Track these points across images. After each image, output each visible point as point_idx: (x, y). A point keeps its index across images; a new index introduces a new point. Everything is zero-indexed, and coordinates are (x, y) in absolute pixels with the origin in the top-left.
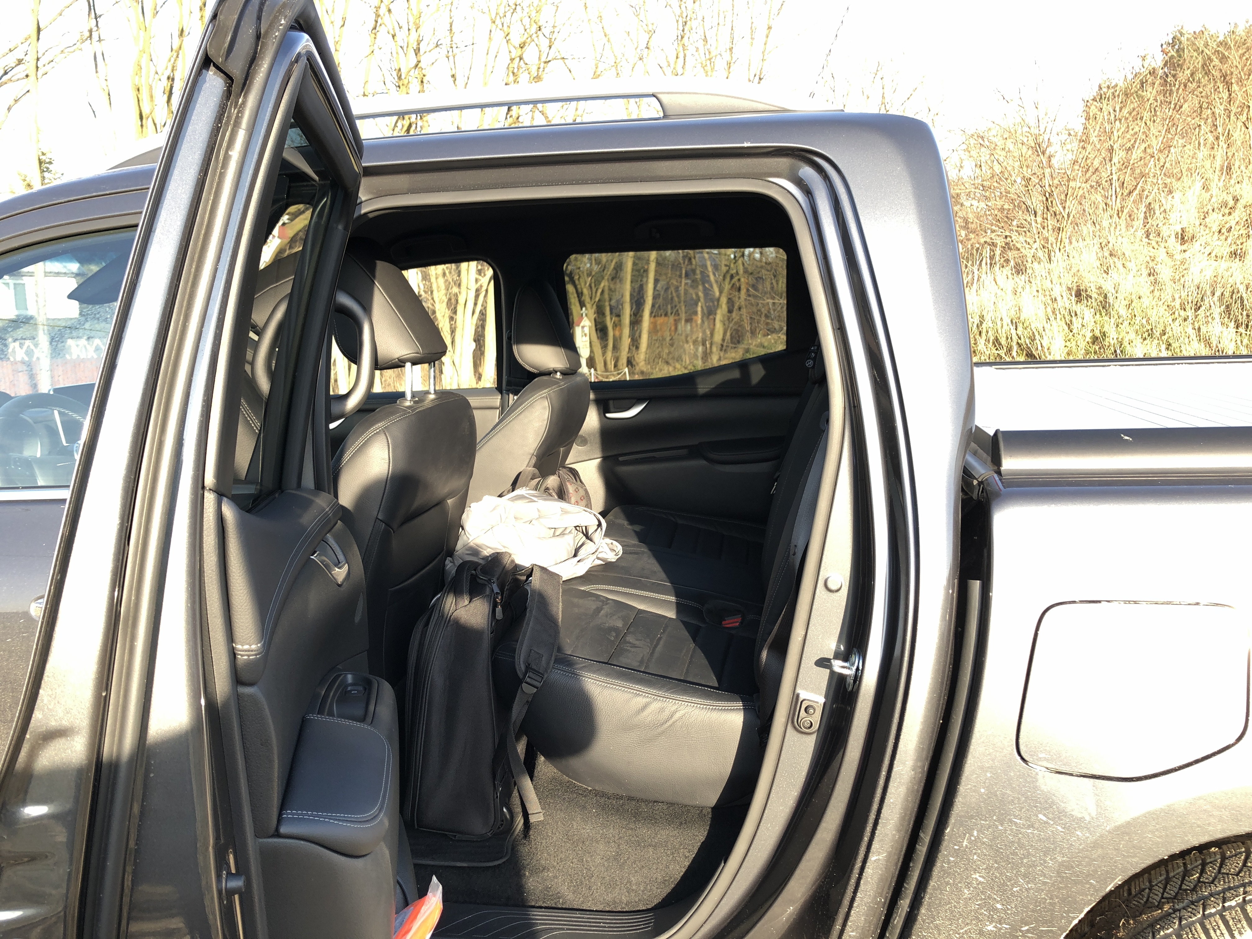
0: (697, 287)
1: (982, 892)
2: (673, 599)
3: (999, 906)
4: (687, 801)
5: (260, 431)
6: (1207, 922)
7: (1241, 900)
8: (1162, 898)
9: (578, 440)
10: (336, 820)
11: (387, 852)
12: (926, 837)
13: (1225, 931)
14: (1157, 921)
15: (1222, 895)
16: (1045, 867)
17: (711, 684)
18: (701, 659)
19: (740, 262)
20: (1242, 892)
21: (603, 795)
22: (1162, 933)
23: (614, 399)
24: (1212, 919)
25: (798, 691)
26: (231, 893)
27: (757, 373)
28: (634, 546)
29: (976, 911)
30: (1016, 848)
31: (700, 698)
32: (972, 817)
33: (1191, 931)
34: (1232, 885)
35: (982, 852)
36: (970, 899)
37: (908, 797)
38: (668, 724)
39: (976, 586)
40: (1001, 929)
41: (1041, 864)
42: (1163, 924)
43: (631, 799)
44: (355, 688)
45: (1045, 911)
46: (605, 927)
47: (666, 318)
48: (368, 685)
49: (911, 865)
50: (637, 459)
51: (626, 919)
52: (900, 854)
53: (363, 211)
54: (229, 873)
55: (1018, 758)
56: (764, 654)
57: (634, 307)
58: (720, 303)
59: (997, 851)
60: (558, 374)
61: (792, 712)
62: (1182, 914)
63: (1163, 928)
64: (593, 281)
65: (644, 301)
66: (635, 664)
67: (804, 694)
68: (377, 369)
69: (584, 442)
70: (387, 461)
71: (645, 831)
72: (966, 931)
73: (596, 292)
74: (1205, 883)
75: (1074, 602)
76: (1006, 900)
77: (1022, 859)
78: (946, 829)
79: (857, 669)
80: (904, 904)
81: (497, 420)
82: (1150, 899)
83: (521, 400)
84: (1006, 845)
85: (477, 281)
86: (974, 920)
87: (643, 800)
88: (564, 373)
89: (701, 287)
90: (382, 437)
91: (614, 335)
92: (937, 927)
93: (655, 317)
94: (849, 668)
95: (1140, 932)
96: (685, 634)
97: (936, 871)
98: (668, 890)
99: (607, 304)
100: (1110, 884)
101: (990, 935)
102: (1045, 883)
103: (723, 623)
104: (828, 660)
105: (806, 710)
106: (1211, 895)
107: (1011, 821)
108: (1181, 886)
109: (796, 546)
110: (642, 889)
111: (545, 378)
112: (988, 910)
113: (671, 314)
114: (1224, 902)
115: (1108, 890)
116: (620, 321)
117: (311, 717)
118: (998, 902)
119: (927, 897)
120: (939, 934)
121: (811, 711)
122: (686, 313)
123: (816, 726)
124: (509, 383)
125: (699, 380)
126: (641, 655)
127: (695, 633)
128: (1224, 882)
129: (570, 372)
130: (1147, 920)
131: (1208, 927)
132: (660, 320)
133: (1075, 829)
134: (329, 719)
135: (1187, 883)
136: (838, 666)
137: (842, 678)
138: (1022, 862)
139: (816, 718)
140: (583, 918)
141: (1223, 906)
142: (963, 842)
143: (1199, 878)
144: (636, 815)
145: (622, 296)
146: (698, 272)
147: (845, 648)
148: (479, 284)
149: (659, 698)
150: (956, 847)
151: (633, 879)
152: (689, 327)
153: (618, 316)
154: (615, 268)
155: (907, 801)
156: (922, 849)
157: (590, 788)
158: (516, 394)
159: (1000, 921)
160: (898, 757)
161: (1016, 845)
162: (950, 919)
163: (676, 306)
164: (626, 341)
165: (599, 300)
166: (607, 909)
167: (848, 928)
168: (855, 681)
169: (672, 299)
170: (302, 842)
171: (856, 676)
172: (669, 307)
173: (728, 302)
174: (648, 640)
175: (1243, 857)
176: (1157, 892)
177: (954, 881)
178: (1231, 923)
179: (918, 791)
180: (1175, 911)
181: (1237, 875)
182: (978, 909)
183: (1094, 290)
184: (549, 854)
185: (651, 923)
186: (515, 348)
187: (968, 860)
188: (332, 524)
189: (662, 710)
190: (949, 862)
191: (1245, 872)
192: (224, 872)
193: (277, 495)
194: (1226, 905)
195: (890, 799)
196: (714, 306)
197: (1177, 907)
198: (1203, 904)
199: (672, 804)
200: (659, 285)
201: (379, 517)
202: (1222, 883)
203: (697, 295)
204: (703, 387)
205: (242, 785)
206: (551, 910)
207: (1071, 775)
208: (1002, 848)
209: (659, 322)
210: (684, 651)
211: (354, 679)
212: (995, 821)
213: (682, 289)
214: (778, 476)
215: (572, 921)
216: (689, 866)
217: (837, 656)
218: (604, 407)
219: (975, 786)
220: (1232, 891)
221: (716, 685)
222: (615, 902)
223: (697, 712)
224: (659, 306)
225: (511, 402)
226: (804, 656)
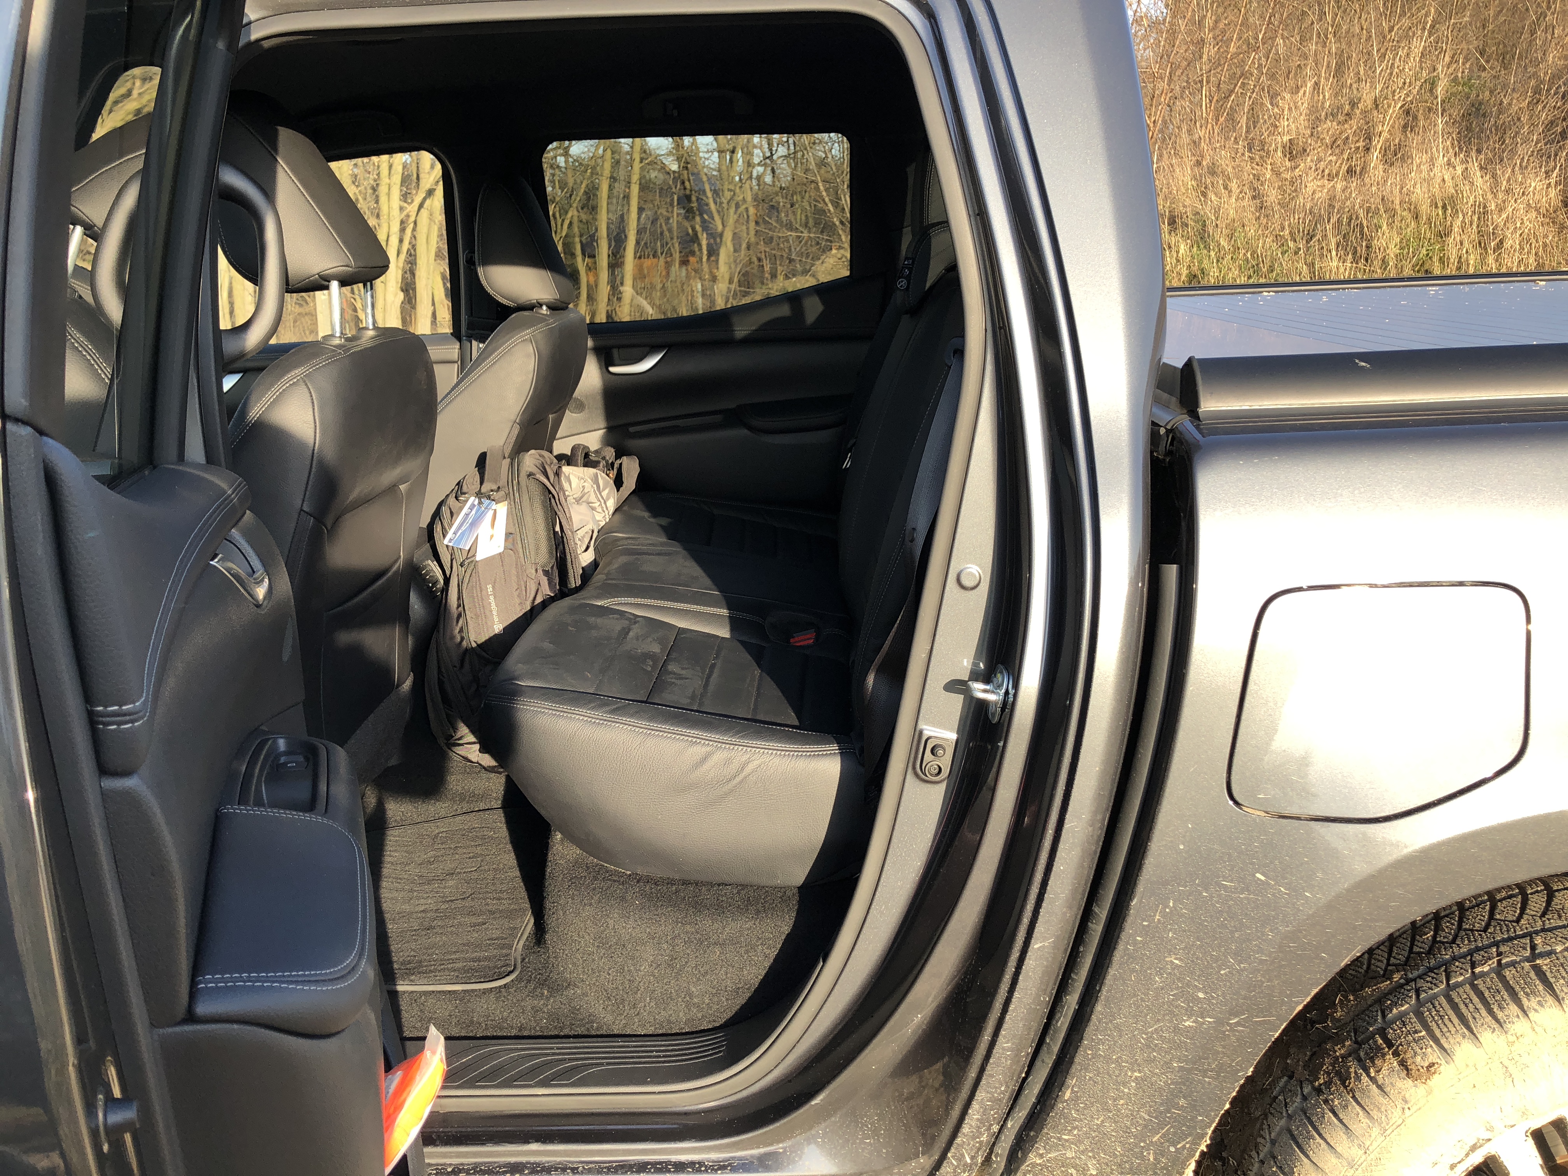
0: (694, 218)
1: (1178, 979)
2: (725, 612)
3: (1201, 995)
4: (765, 881)
5: (112, 380)
6: (1454, 994)
7: (1495, 964)
8: (1388, 964)
9: (572, 405)
10: (292, 982)
11: (372, 1017)
12: (1102, 913)
13: (1480, 1006)
14: (1386, 995)
15: (1469, 958)
16: (1263, 940)
17: (789, 723)
18: (772, 690)
19: (747, 186)
20: (1495, 954)
21: (648, 880)
22: (1395, 1011)
23: (619, 347)
24: (1461, 990)
25: (922, 725)
26: (115, 1133)
27: (813, 309)
28: (662, 544)
29: (1170, 1003)
30: (1225, 919)
31: (780, 742)
32: (1166, 883)
33: (1434, 1007)
34: (1480, 945)
35: (1180, 927)
36: (1162, 989)
37: (1084, 861)
38: (738, 779)
39: (1171, 572)
40: (1204, 1023)
41: (1259, 937)
42: (1395, 999)
43: (685, 883)
44: (292, 758)
45: (1260, 997)
46: (659, 1057)
47: (656, 260)
48: (311, 754)
49: (1081, 949)
50: (654, 430)
51: (688, 1044)
52: (1070, 937)
53: (254, 37)
54: (110, 1099)
55: (1231, 803)
56: (871, 679)
57: (613, 244)
58: (724, 239)
59: (1200, 924)
60: (544, 308)
61: (912, 756)
62: (1418, 985)
63: (1395, 1004)
64: (557, 209)
65: (626, 237)
66: (685, 701)
67: (929, 731)
68: (287, 292)
69: (581, 406)
70: (313, 426)
71: (707, 924)
72: (1156, 1029)
73: (562, 225)
74: (1443, 943)
75: (1300, 589)
76: (1210, 987)
77: (1232, 932)
78: (1131, 899)
79: (1007, 693)
80: (1072, 1001)
81: (455, 381)
82: (1372, 967)
83: (490, 348)
84: (1211, 916)
85: (401, 209)
86: (1168, 1014)
87: (703, 884)
88: (551, 307)
89: (698, 219)
90: (302, 391)
91: (588, 281)
92: (1117, 1027)
93: (640, 258)
94: (993, 692)
95: (1364, 1011)
96: (746, 657)
97: (1118, 956)
98: (741, 1000)
99: (577, 240)
100: (1346, 957)
101: (1188, 1032)
102: (1262, 962)
103: (792, 640)
104: (966, 682)
105: (933, 751)
106: (1454, 958)
107: (1218, 884)
108: (1411, 948)
109: (914, 529)
110: (707, 1001)
111: (526, 313)
112: (1187, 1001)
113: (662, 254)
114: (1473, 966)
115: (1343, 964)
116: (595, 263)
117: (229, 809)
118: (1199, 990)
119: (1105, 989)
120: (1121, 1036)
121: (941, 752)
122: (680, 252)
123: (946, 772)
124: (470, 326)
125: (735, 319)
126: (691, 690)
127: (758, 655)
128: (1469, 941)
129: (559, 304)
130: (1372, 995)
131: (1457, 1000)
132: (647, 263)
133: (1303, 888)
134: (258, 811)
135: (1419, 944)
136: (979, 690)
137: (982, 705)
138: (1233, 937)
139: (945, 761)
140: (628, 1047)
141: (1473, 973)
142: (1155, 915)
143: (1434, 937)
144: (697, 906)
145: (597, 230)
146: (694, 198)
147: (985, 666)
148: (405, 213)
149: (724, 746)
150: (1145, 923)
151: (694, 989)
152: (684, 273)
153: (592, 256)
154: (586, 193)
155: (1082, 866)
156: (1097, 928)
157: (628, 873)
158: (482, 340)
159: (1202, 1014)
160: (1070, 808)
161: (1225, 914)
162: (1134, 1016)
163: (667, 244)
164: (604, 290)
165: (566, 236)
166: (660, 1032)
167: (1001, 1039)
168: (1003, 709)
169: (662, 233)
170: (235, 1026)
171: (1005, 703)
172: (659, 244)
173: (733, 239)
174: (698, 668)
175: (1488, 908)
176: (1380, 958)
177: (1141, 966)
178: (1487, 994)
179: (1095, 852)
180: (1408, 981)
181: (1485, 930)
182: (1173, 1000)
183: (1190, 216)
184: (574, 964)
185: (723, 1046)
186: (480, 271)
187: (1162, 938)
188: (239, 515)
189: (728, 762)
190: (1135, 943)
191: (1495, 927)
192: (101, 1096)
193: (146, 473)
194: (1477, 970)
195: (1059, 866)
196: (716, 244)
197: (1410, 976)
198: (1445, 971)
199: (744, 886)
200: (643, 216)
201: (305, 508)
202: (1466, 942)
203: (694, 229)
204: (742, 329)
205: (122, 947)
206: (583, 1040)
207: (1299, 819)
208: (1207, 921)
209: (645, 265)
210: (748, 681)
211: (288, 744)
212: (1198, 885)
213: (674, 222)
214: (854, 444)
215: (614, 1052)
216: (770, 968)
217: (975, 676)
218: (606, 359)
219: (1172, 842)
220: (1482, 953)
221: (797, 723)
222: (669, 1022)
223: (777, 761)
224: (646, 244)
225: (475, 355)
226: (928, 679)
